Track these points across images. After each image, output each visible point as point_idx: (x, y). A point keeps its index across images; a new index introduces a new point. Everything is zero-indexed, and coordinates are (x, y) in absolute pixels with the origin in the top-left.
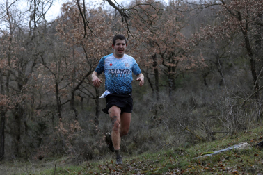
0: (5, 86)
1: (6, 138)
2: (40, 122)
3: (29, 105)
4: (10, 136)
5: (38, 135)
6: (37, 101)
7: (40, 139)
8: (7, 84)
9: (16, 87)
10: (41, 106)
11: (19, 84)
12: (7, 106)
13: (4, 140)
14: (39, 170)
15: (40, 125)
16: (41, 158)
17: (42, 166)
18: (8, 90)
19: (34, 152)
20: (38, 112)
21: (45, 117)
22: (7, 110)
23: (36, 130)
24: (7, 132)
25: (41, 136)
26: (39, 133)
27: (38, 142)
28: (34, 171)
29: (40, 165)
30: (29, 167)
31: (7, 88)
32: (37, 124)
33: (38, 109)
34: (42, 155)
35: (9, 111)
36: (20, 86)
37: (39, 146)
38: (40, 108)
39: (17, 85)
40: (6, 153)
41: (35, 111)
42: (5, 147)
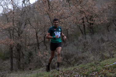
0: (12, 35)
1: (13, 60)
2: (30, 52)
3: (24, 44)
4: (15, 59)
5: (29, 58)
6: (28, 42)
7: (30, 60)
8: (13, 34)
9: (17, 35)
10: (30, 44)
11: (18, 34)
12: (13, 45)
13: (12, 61)
14: (30, 75)
15: (30, 53)
16: (30, 69)
17: (31, 73)
18: (13, 37)
19: (27, 66)
20: (28, 47)
21: (32, 49)
22: (13, 47)
23: (28, 56)
24: (14, 57)
25: (30, 59)
26: (29, 57)
27: (29, 61)
28: (27, 75)
29: (30, 72)
30: (25, 73)
31: (13, 36)
32: (28, 53)
33: (28, 46)
34: (31, 67)
35: (14, 47)
36: (19, 35)
37: (29, 63)
39: (18, 35)
40: (13, 67)
41: (27, 47)
42: (13, 64)
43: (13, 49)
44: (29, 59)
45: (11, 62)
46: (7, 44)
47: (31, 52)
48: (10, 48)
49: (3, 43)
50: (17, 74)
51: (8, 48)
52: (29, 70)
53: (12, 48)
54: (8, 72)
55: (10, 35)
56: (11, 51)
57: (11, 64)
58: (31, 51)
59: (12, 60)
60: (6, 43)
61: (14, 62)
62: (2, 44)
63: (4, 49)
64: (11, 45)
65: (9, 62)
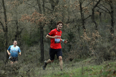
0: (42, 7)
1: (45, 45)
2: (69, 33)
4: (47, 44)
6: (66, 17)
7: (70, 46)
8: (43, 6)
9: (50, 7)
10: (70, 21)
11: (52, 5)
12: (44, 22)
13: (43, 48)
14: (70, 69)
15: (70, 35)
16: (71, 60)
17: (73, 65)
18: (44, 10)
19: (66, 55)
20: (68, 25)
21: (72, 29)
22: (44, 25)
24: (45, 41)
25: (71, 43)
27: (68, 47)
29: (71, 65)
31: (44, 8)
32: (67, 34)
33: (67, 23)
34: (72, 57)
35: (46, 25)
36: (53, 7)
37: (69, 51)
38: (69, 22)
39: (51, 6)
40: (45, 57)
41: (65, 24)
42: (45, 52)
43: (44, 28)
44: (69, 44)
45: (41, 50)
46: (34, 22)
47: (71, 33)
48: (39, 27)
50: (51, 68)
51: (36, 26)
52: (69, 61)
53: (42, 28)
54: (37, 65)
55: (40, 7)
56: (41, 31)
57: (41, 52)
58: (72, 32)
59: (43, 46)
60: (33, 19)
61: (45, 49)
62: (28, 21)
63: (30, 29)
64: (41, 23)
65: (37, 49)
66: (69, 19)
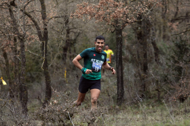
43: (123, 33)
44: (177, 65)
45: (118, 77)
46: (104, 18)
47: (182, 41)
48: (113, 29)
49: (92, 15)
50: (138, 116)
51: (106, 29)
52: (178, 101)
53: (119, 31)
54: (109, 110)
56: (118, 39)
57: (118, 83)
58: (184, 39)
59: (122, 69)
60: (100, 12)
61: (126, 76)
62: (89, 17)
63: (94, 34)
64: (117, 21)
65: (109, 77)
66: (177, 13)
